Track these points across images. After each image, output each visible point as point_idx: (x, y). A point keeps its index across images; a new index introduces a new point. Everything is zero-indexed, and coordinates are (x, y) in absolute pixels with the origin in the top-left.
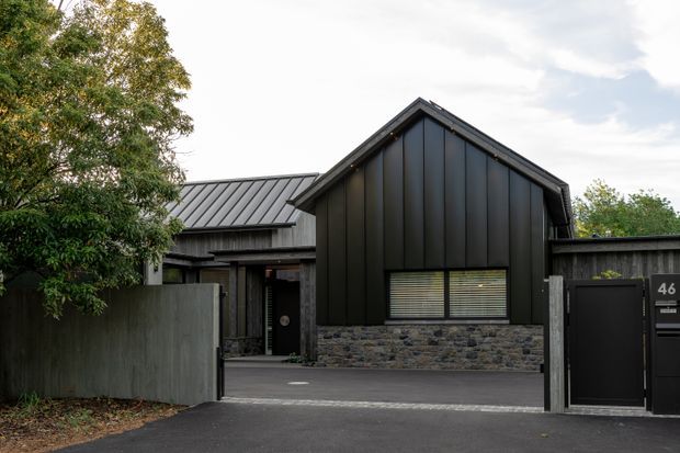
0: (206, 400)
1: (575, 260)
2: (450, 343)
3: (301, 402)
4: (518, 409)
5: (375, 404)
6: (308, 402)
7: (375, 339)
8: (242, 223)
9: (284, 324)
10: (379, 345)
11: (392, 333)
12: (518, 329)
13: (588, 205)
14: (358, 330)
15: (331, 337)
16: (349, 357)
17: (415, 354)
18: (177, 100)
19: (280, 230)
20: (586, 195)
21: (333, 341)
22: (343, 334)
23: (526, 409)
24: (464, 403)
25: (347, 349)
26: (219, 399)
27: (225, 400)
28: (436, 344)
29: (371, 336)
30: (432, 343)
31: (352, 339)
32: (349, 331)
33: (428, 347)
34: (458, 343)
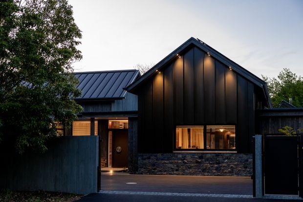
0: (93, 192)
2: (207, 162)
3: (138, 193)
4: (241, 196)
5: (174, 193)
6: (142, 193)
7: (168, 160)
8: (96, 97)
9: (118, 151)
10: (170, 163)
11: (177, 157)
12: (241, 155)
13: (280, 83)
14: (159, 155)
15: (145, 159)
16: (154, 169)
17: (189, 168)
18: (76, 44)
19: (116, 101)
20: (279, 77)
21: (147, 161)
22: (152, 157)
23: (245, 196)
24: (216, 194)
25: (154, 165)
26: (98, 191)
27: (101, 192)
28: (200, 163)
29: (166, 158)
30: (197, 162)
31: (156, 160)
32: (155, 156)
33: (196, 164)
34: (211, 162)
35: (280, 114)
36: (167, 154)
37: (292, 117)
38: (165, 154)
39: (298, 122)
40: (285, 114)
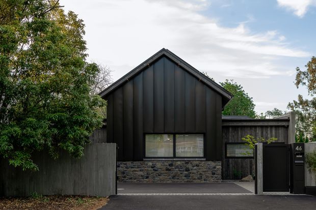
0: (112, 194)
1: (231, 129)
2: (177, 170)
7: (138, 168)
10: (140, 171)
11: (147, 165)
12: (210, 163)
14: (129, 163)
16: (124, 177)
17: (159, 175)
22: (121, 165)
25: (123, 173)
26: (116, 193)
27: (118, 194)
28: (170, 170)
29: (136, 166)
30: (168, 170)
31: (126, 168)
32: (125, 164)
33: (166, 172)
34: (181, 169)
35: (240, 124)
36: (137, 162)
37: (251, 127)
38: (135, 162)
39: (255, 131)
40: (245, 124)
